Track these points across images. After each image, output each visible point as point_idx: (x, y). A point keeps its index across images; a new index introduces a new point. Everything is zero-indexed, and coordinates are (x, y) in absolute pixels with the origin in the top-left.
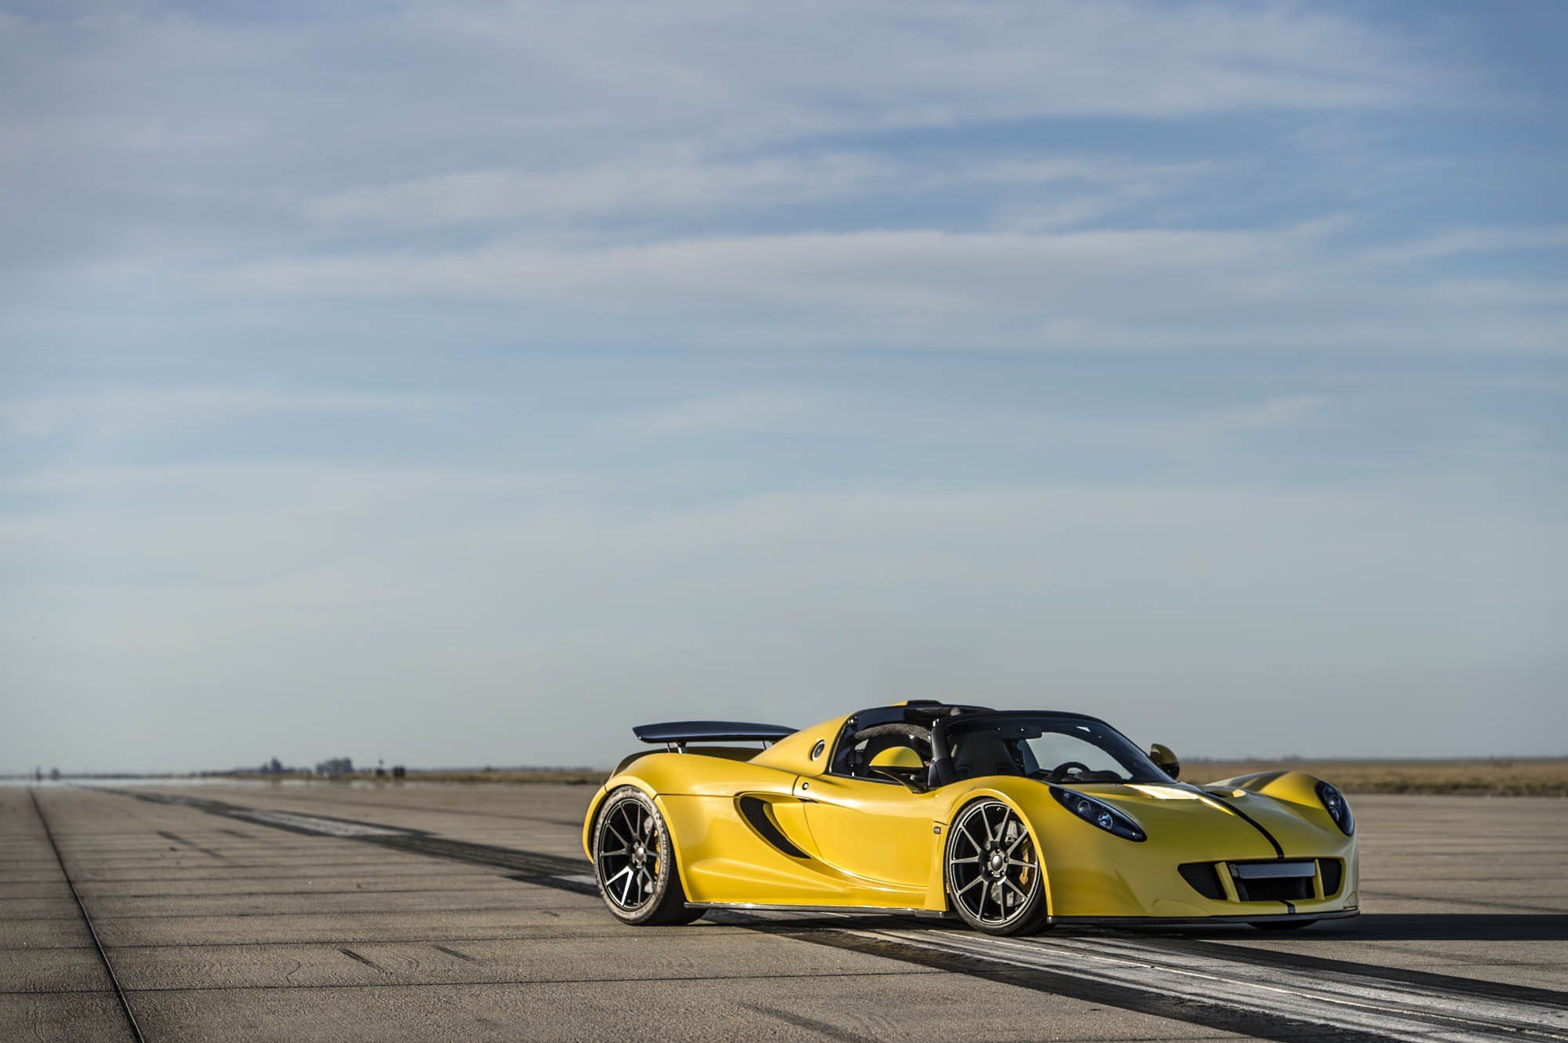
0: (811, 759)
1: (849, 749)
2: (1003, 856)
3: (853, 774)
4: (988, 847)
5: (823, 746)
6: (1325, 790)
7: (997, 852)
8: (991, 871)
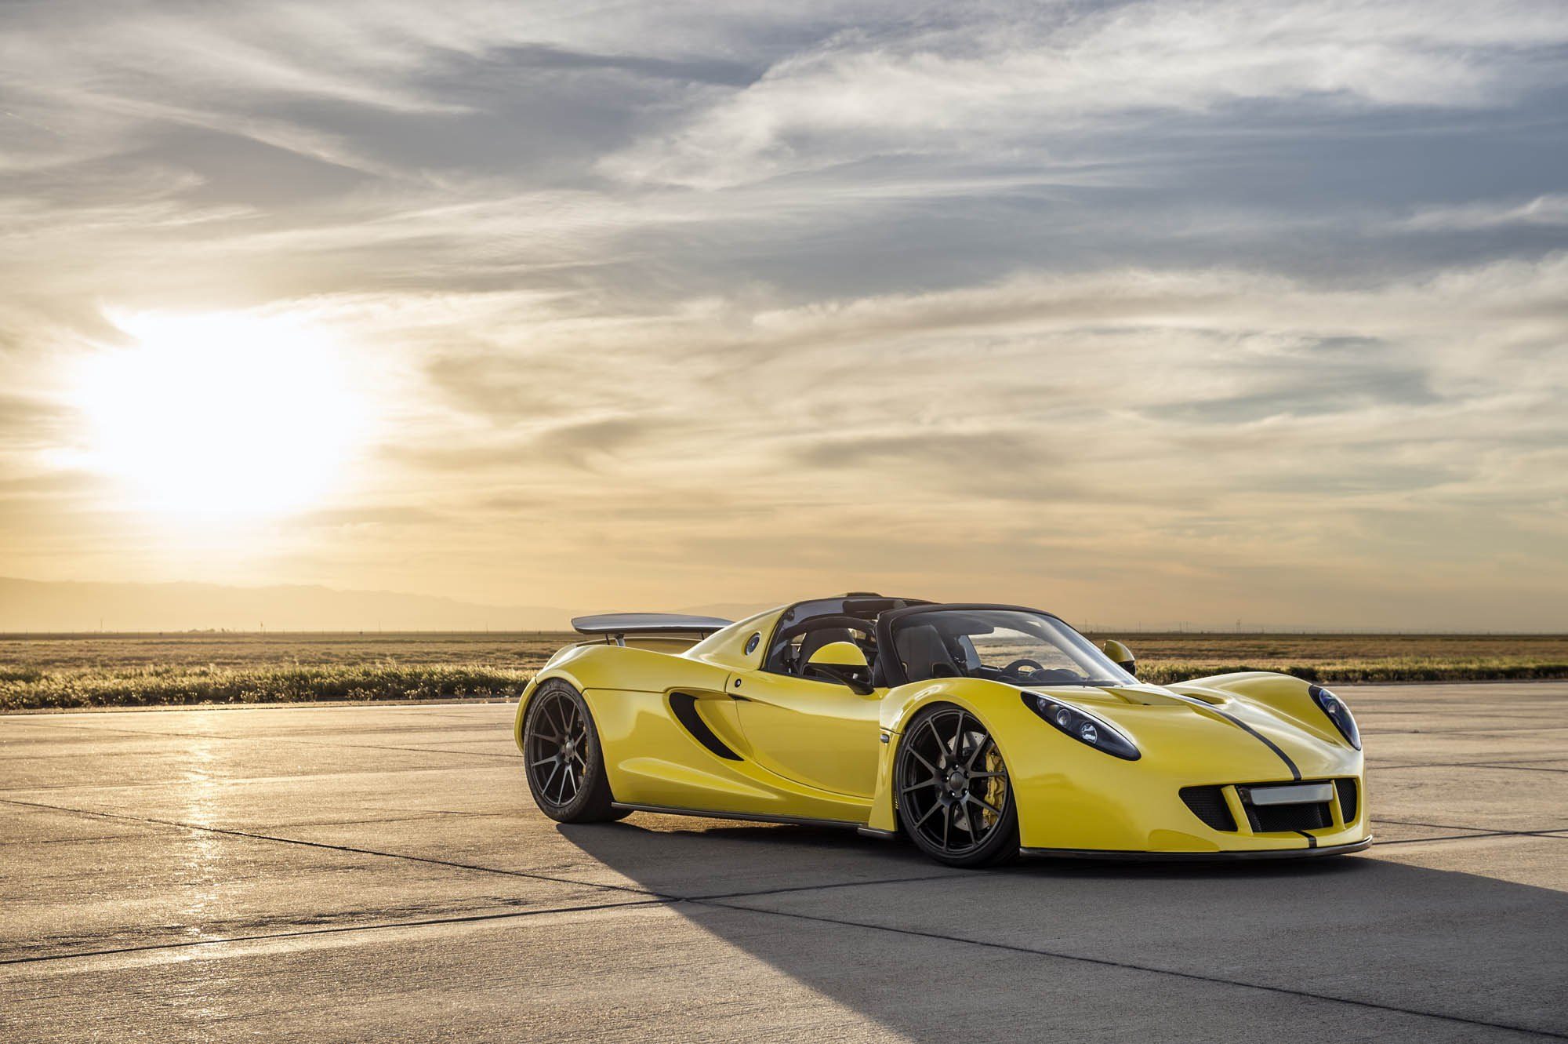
0: (746, 654)
1: (784, 644)
2: (962, 771)
3: (790, 671)
4: (943, 764)
5: (758, 639)
6: (1320, 693)
7: (955, 769)
8: (951, 792)
